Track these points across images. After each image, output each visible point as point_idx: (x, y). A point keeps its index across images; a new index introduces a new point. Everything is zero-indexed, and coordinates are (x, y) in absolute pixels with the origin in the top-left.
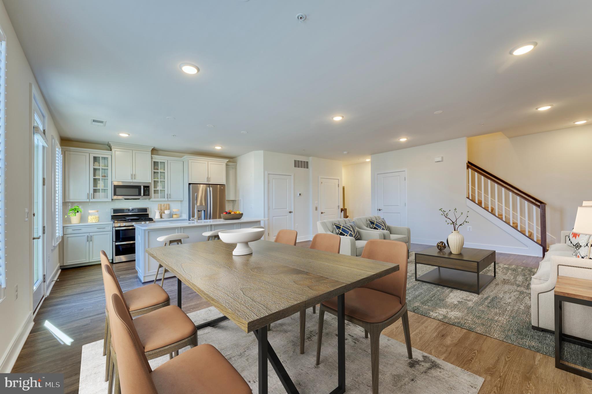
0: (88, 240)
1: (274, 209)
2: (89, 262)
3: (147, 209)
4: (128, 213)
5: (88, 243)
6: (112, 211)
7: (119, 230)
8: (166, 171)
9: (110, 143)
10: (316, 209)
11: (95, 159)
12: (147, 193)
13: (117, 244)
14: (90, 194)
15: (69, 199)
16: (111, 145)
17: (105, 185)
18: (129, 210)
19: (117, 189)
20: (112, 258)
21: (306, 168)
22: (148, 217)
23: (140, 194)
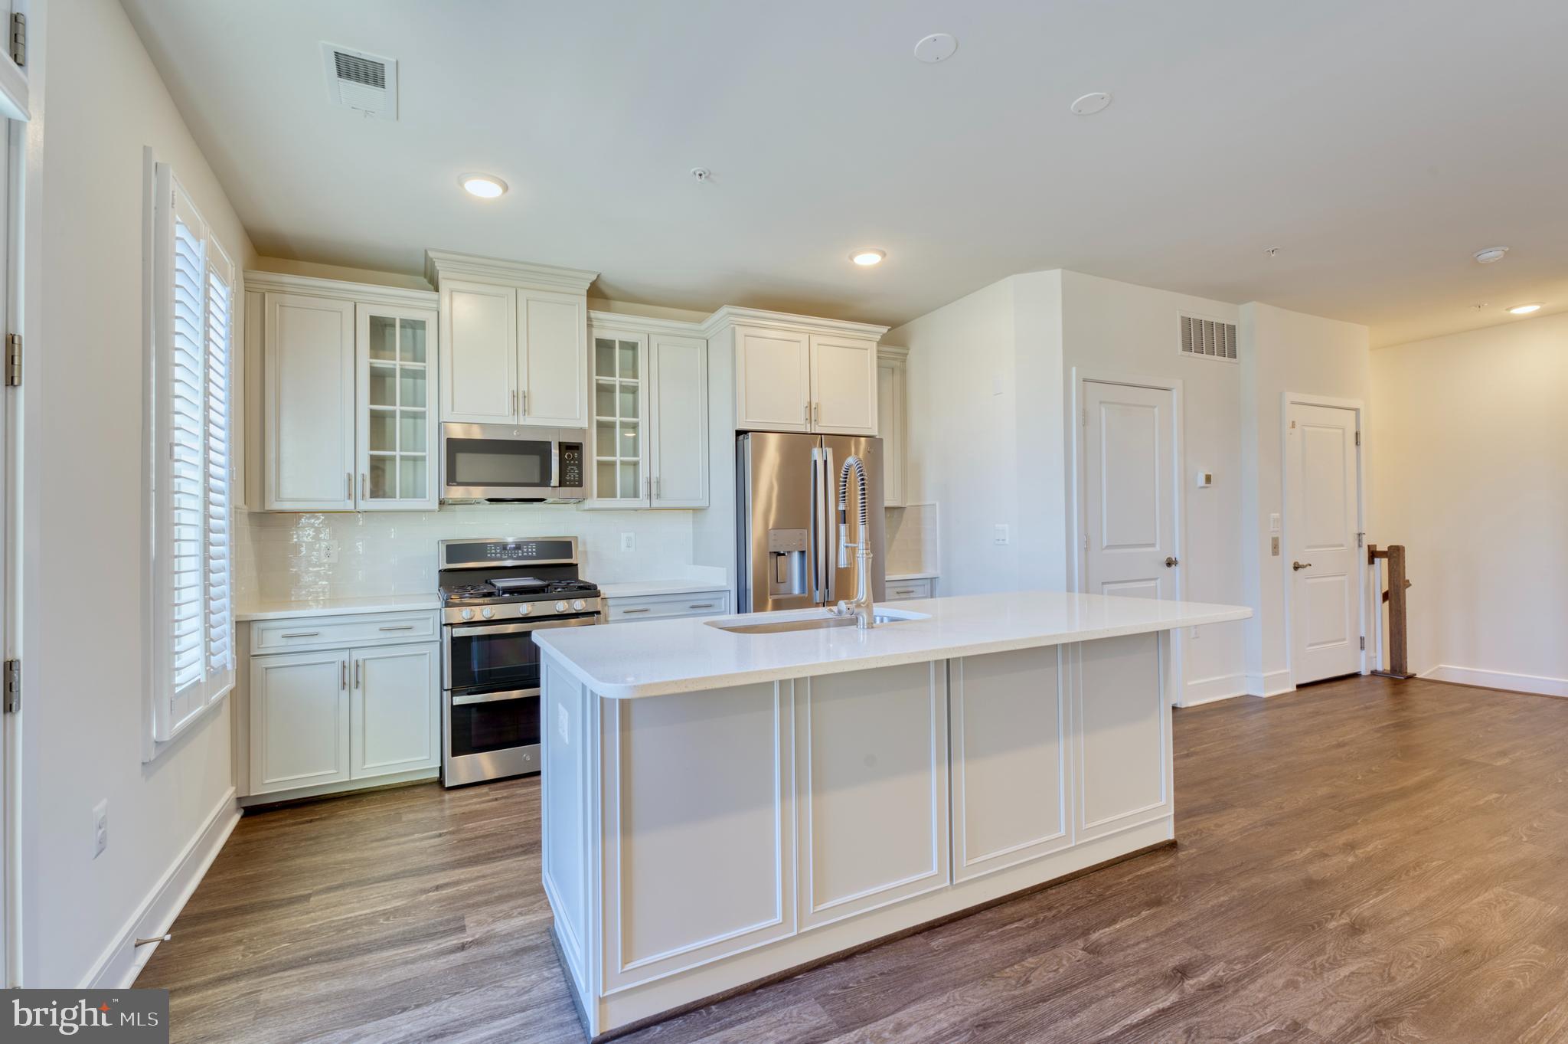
0: (344, 683)
1: (1108, 547)
2: (350, 782)
3: (571, 542)
4: (501, 559)
5: (345, 694)
6: (443, 549)
7: (468, 639)
8: (642, 382)
9: (431, 254)
10: (1275, 549)
11: (380, 328)
12: (571, 476)
13: (459, 700)
14: (359, 478)
15: (278, 498)
16: (438, 265)
17: (417, 441)
18: (504, 547)
19: (462, 458)
20: (439, 765)
21: (1229, 357)
22: (577, 580)
23: (545, 481)
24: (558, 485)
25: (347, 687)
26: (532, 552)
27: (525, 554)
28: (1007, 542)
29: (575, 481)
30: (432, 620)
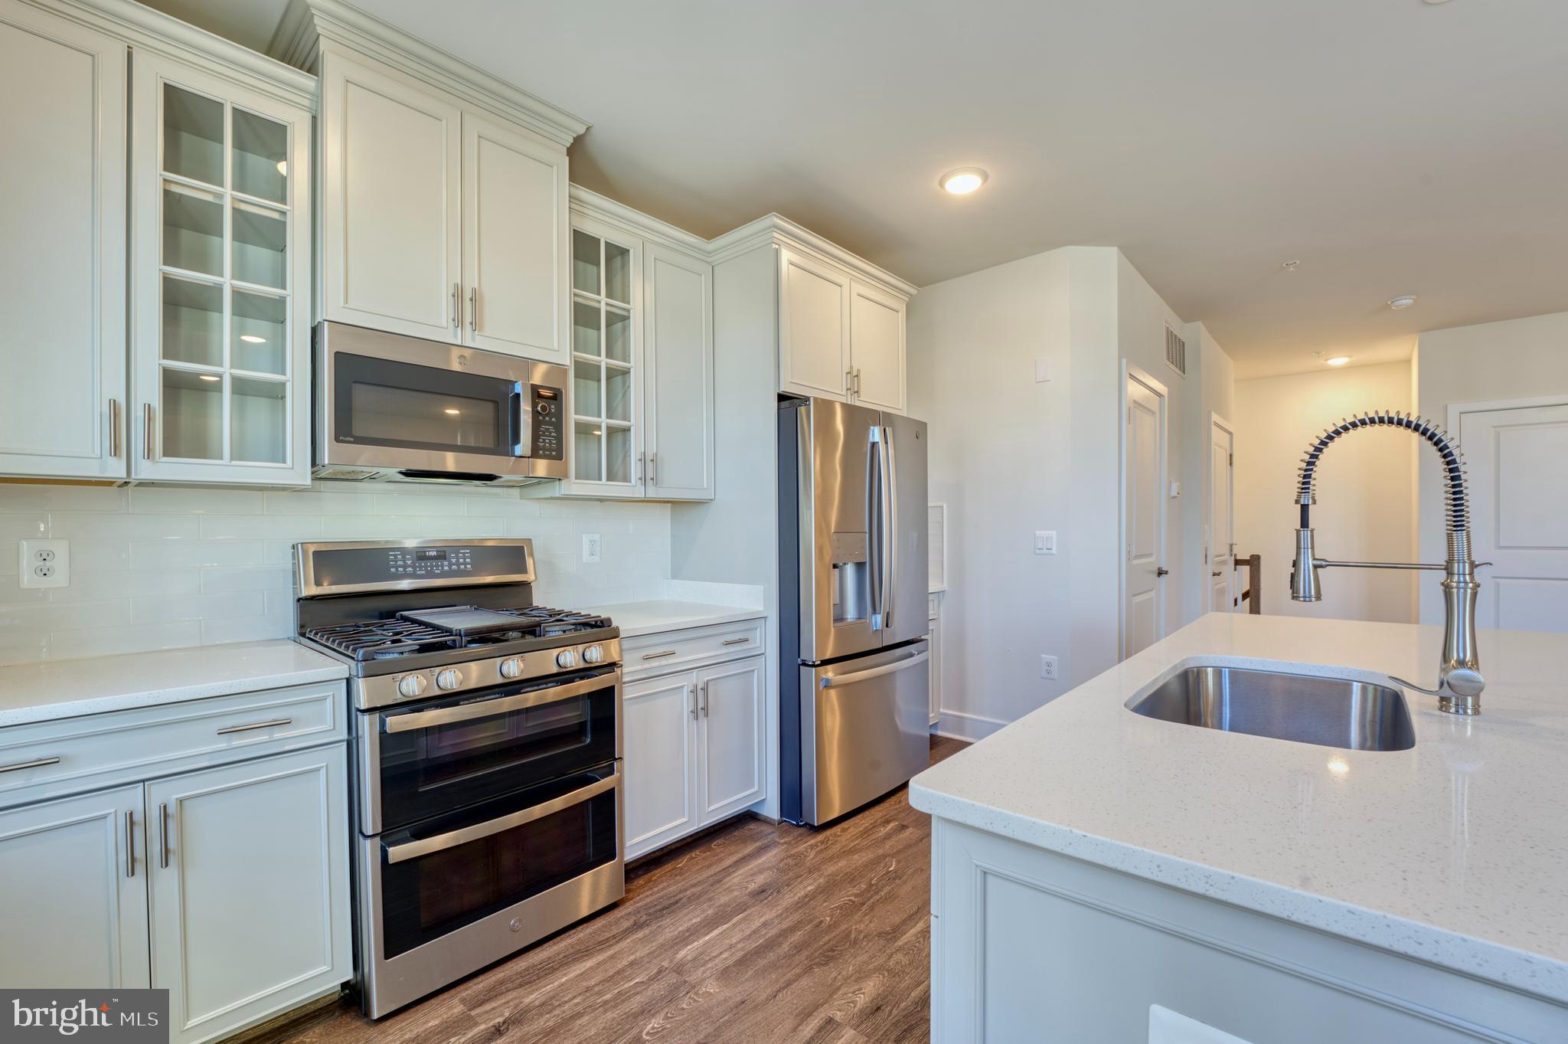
24: (529, 454)
25: (140, 868)
26: (465, 564)
27: (454, 567)
28: (1054, 551)
29: (551, 450)
30: (329, 701)
